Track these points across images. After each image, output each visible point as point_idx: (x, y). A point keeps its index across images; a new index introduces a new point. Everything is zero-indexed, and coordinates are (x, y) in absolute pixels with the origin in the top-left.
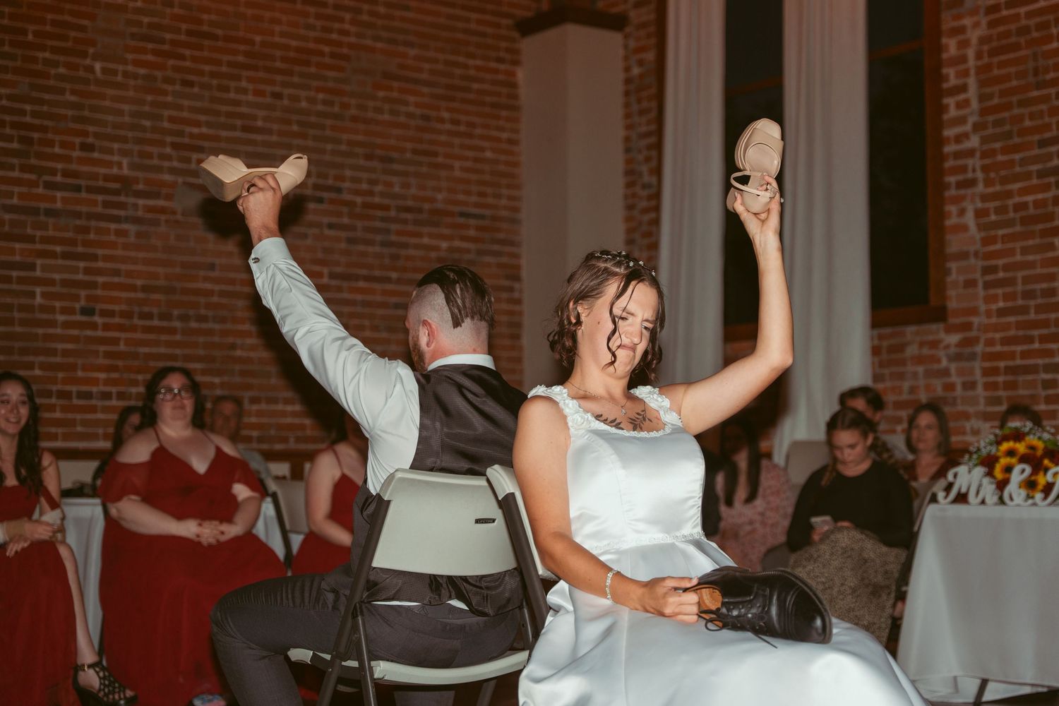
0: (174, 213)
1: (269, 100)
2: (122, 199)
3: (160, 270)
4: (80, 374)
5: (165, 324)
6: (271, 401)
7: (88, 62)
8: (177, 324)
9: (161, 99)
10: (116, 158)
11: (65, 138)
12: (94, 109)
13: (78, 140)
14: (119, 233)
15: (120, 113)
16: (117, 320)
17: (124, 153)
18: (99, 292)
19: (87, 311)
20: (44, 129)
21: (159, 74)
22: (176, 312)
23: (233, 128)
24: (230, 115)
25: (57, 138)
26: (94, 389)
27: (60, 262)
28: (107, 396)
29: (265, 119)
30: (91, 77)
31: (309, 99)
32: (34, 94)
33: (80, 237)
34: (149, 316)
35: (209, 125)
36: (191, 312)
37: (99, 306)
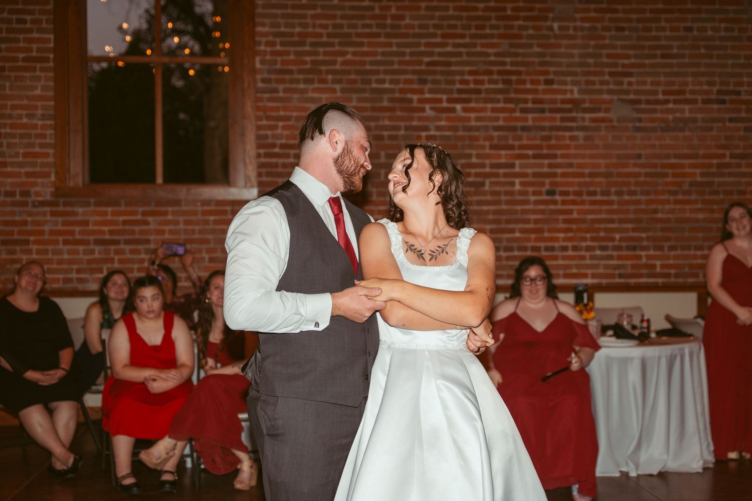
0: (611, 121)
1: (682, 33)
2: (574, 114)
3: (602, 161)
4: (546, 235)
5: (605, 198)
6: (683, 248)
7: (549, 23)
8: (614, 198)
9: (601, 42)
10: (569, 87)
11: (534, 77)
12: (553, 55)
13: (542, 78)
14: (572, 138)
15: (572, 56)
16: (571, 197)
17: (574, 83)
18: (559, 179)
19: (550, 193)
20: (518, 73)
21: (599, 25)
22: (613, 190)
23: (654, 56)
24: (651, 48)
25: (528, 78)
26: (556, 245)
27: (532, 161)
28: (565, 249)
29: (679, 47)
30: (551, 33)
31: (713, 29)
32: (513, 50)
33: (545, 143)
34: (594, 193)
35: (636, 56)
36: (625, 189)
37: (558, 189)
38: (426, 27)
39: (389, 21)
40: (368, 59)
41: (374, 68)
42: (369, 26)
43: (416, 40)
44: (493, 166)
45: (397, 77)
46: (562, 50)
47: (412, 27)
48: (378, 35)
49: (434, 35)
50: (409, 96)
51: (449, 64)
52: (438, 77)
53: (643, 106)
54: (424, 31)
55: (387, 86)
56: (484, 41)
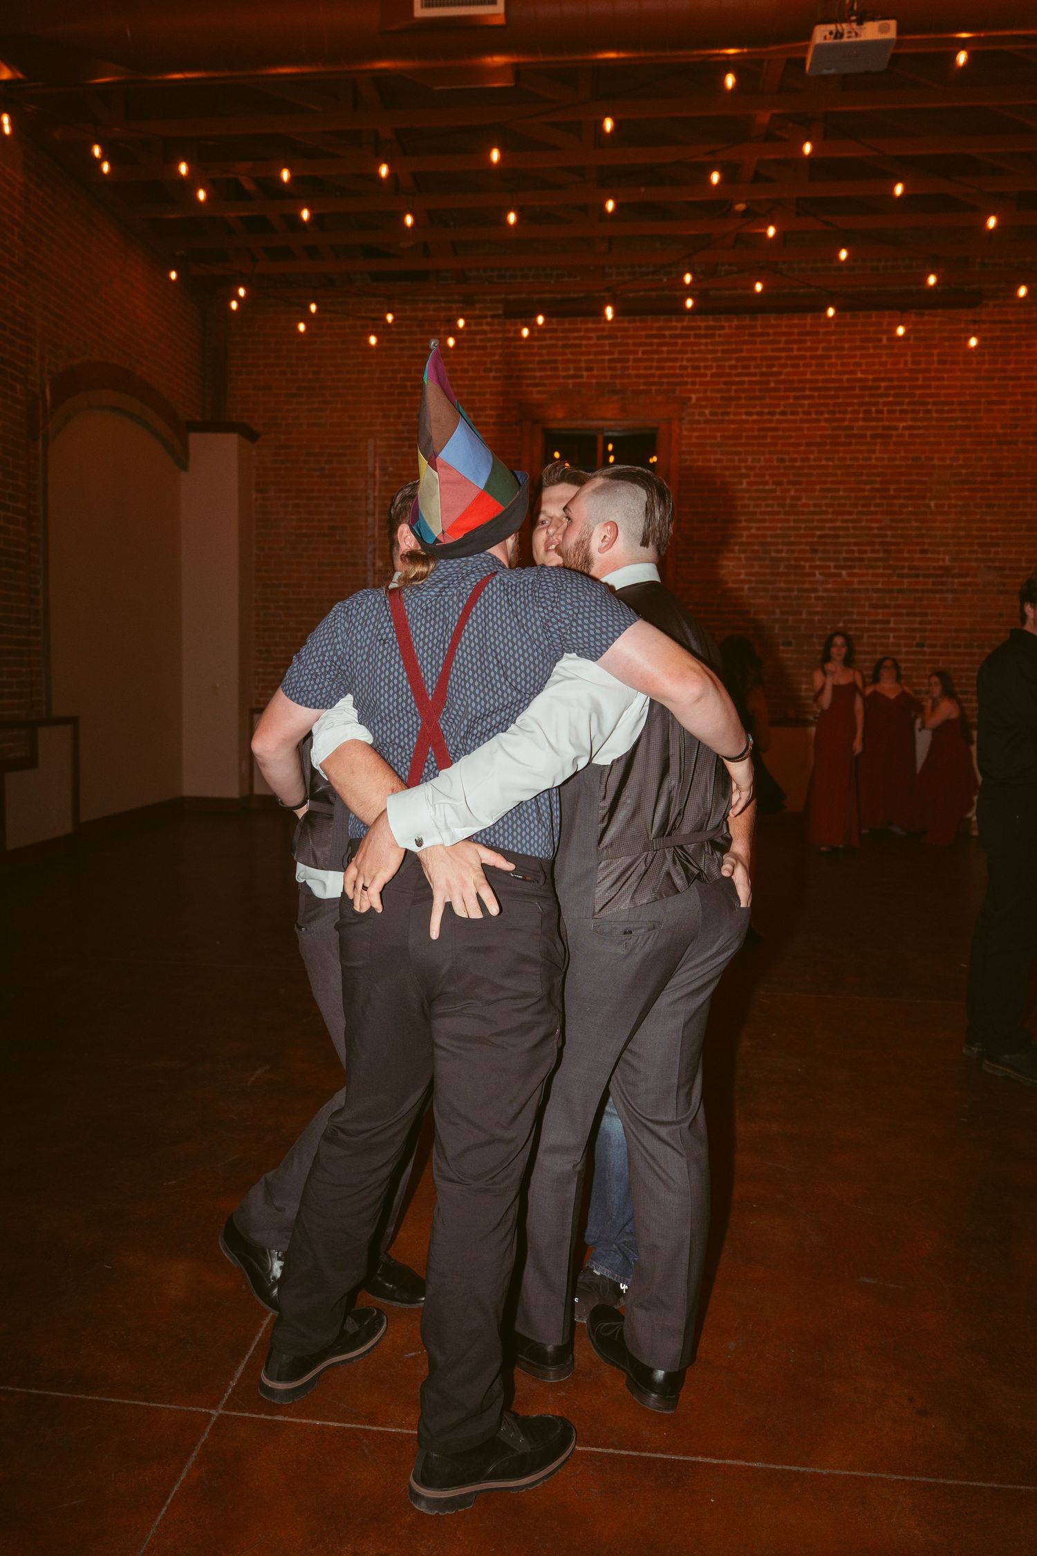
0: (978, 585)
2: (944, 579)
3: (967, 619)
7: (926, 501)
9: (973, 517)
10: (941, 556)
11: (911, 548)
12: (929, 529)
13: (918, 548)
14: (942, 599)
15: (946, 529)
16: (938, 649)
17: (947, 552)
18: (927, 634)
19: (918, 645)
20: (898, 544)
21: (972, 503)
23: (1021, 529)
24: (1018, 522)
25: (906, 548)
27: (905, 618)
30: (928, 510)
32: (894, 525)
33: (918, 603)
34: (959, 646)
35: (1004, 529)
37: (928, 642)
38: (820, 506)
39: (788, 502)
40: (769, 533)
41: (774, 540)
42: (772, 506)
43: (810, 517)
44: (871, 622)
45: (792, 548)
46: (937, 524)
47: (808, 506)
48: (778, 513)
49: (827, 513)
50: (802, 563)
51: (837, 536)
52: (828, 547)
53: (1007, 572)
54: (817, 509)
55: (784, 555)
56: (869, 517)
